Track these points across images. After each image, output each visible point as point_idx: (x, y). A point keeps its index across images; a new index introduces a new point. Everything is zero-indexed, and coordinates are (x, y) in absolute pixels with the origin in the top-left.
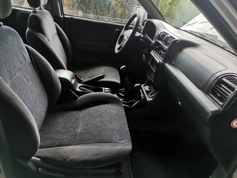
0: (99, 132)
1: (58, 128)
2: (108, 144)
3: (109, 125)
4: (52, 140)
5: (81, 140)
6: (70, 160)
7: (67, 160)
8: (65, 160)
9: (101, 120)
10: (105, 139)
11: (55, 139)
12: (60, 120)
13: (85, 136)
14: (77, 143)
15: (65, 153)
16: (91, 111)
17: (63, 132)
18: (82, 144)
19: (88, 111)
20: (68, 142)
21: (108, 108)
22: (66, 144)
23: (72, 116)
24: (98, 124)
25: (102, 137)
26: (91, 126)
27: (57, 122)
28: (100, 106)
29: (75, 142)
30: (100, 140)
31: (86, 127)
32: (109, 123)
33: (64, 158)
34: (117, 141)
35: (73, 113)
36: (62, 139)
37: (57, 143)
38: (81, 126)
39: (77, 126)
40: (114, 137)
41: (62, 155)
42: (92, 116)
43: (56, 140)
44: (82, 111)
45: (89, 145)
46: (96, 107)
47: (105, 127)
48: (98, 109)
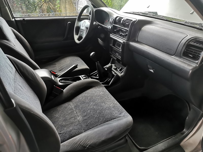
0: (100, 113)
1: (60, 123)
2: (114, 121)
3: (104, 105)
4: (62, 135)
5: (87, 125)
6: (89, 146)
7: (87, 146)
8: (85, 147)
9: (94, 103)
10: (108, 117)
11: (63, 133)
12: (57, 116)
13: (89, 121)
14: (85, 129)
15: (81, 142)
16: (81, 98)
17: (67, 125)
18: (91, 128)
19: (78, 100)
20: (77, 132)
21: (94, 92)
22: (76, 133)
23: (66, 108)
24: (95, 107)
25: (105, 117)
26: (89, 111)
27: (55, 118)
28: (86, 92)
29: (84, 129)
30: (104, 120)
31: (86, 113)
32: (103, 103)
33: (82, 146)
34: (119, 116)
35: (65, 106)
36: (71, 131)
37: (68, 136)
38: (79, 114)
39: (76, 115)
40: (114, 113)
41: (79, 144)
42: (84, 103)
43: (65, 134)
44: (72, 101)
45: (98, 127)
46: (82, 93)
47: (102, 108)
48: (86, 95)
